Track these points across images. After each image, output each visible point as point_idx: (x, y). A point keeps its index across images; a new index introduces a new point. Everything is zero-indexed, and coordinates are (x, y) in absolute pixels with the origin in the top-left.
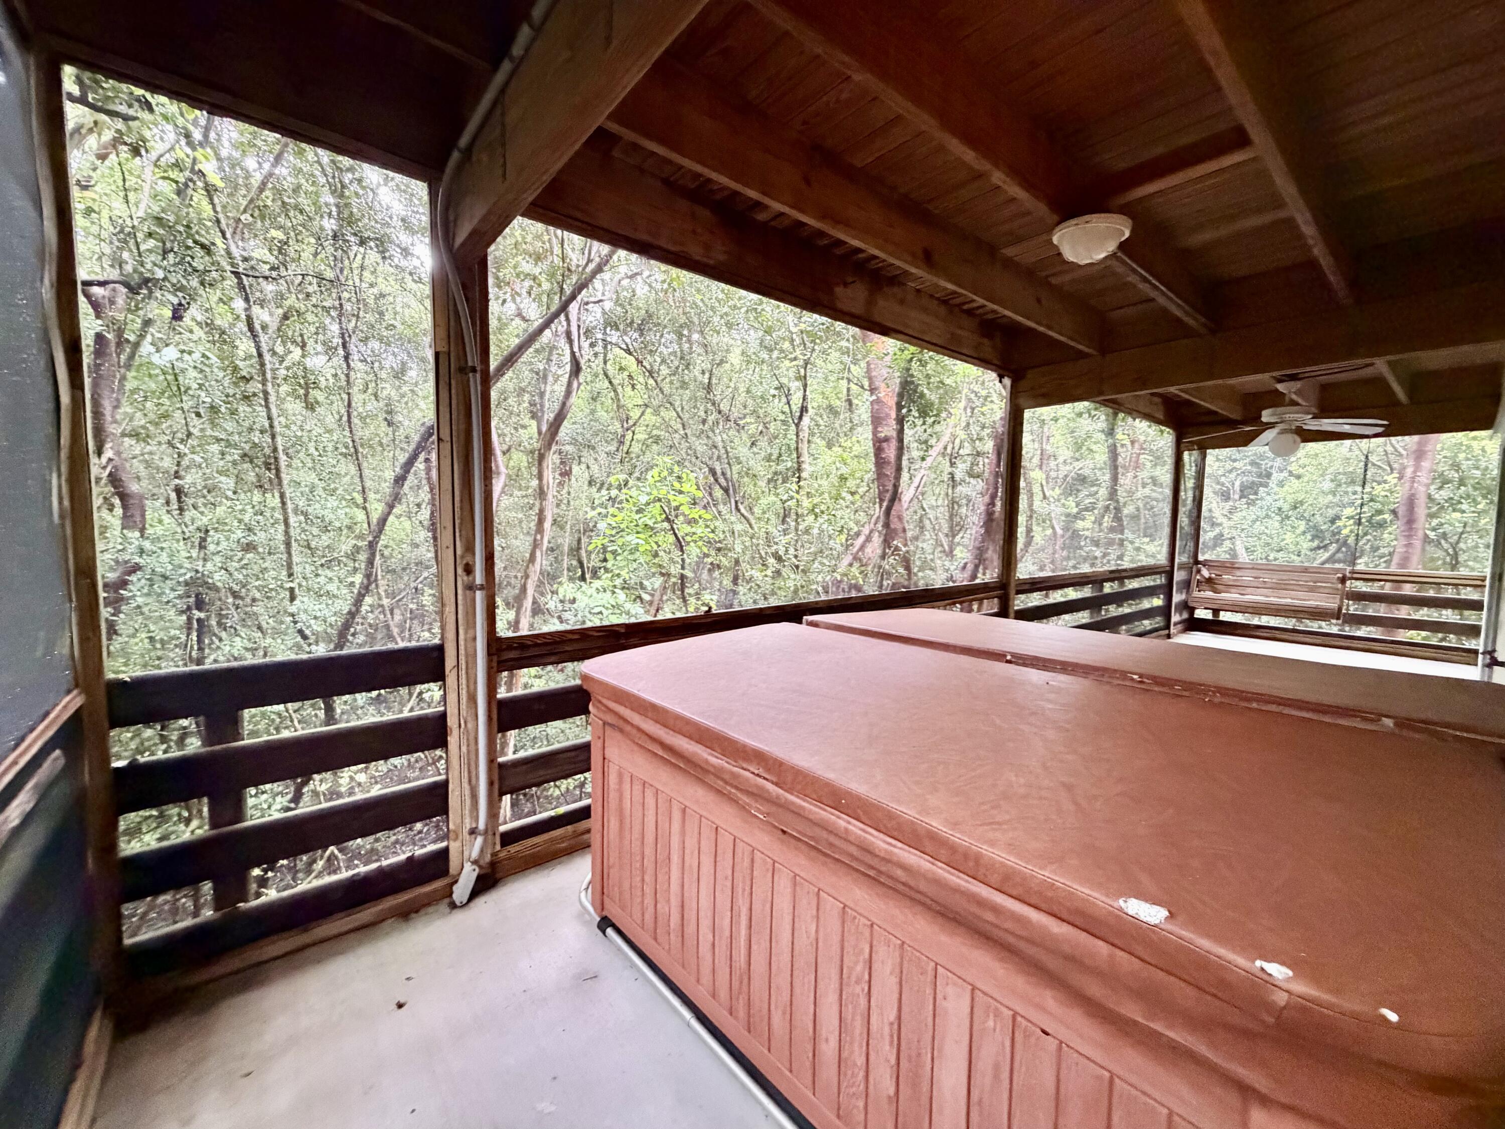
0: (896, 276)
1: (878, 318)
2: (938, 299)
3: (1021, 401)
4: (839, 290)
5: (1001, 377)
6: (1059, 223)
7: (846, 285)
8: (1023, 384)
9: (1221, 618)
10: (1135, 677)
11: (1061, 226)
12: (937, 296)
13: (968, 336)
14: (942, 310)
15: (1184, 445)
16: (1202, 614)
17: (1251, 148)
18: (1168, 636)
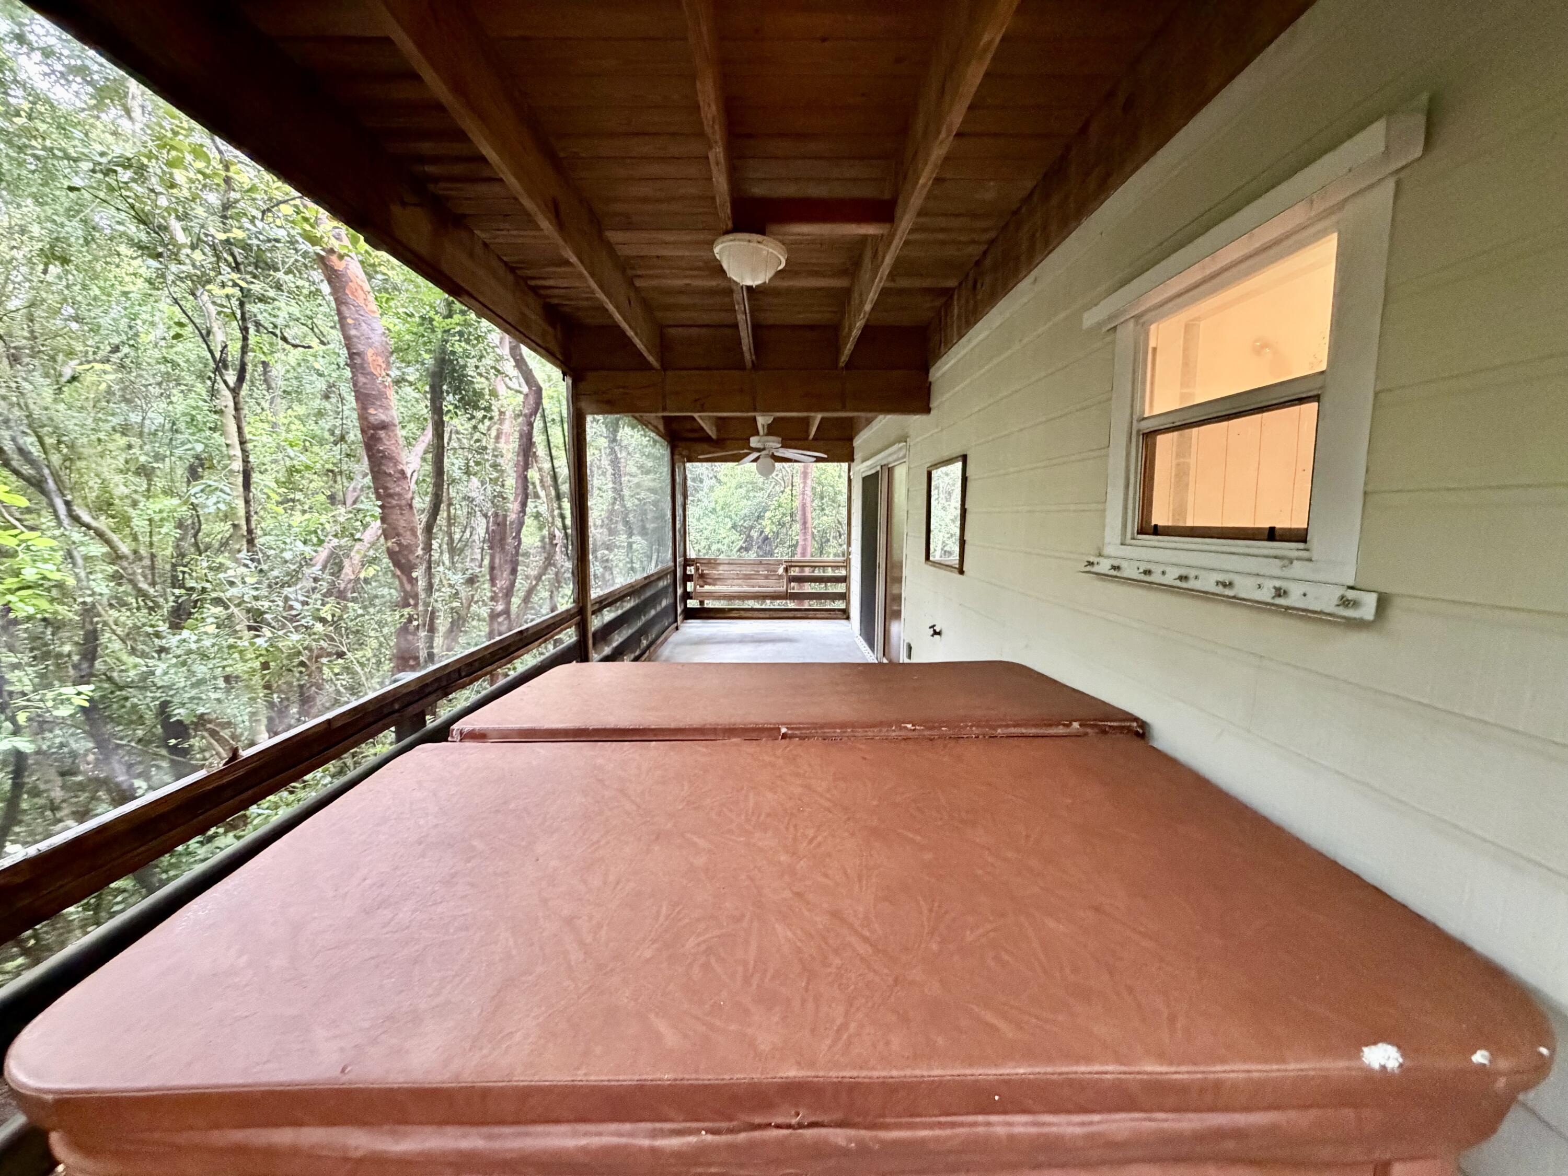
0: (464, 216)
1: (445, 268)
2: (506, 263)
3: (583, 405)
4: (396, 209)
5: (564, 374)
6: (727, 232)
7: (404, 204)
8: (582, 386)
9: (706, 606)
10: (909, 726)
11: (731, 237)
12: (505, 259)
13: (535, 317)
14: (510, 278)
15: (676, 457)
16: (692, 604)
17: (888, 226)
18: (677, 628)
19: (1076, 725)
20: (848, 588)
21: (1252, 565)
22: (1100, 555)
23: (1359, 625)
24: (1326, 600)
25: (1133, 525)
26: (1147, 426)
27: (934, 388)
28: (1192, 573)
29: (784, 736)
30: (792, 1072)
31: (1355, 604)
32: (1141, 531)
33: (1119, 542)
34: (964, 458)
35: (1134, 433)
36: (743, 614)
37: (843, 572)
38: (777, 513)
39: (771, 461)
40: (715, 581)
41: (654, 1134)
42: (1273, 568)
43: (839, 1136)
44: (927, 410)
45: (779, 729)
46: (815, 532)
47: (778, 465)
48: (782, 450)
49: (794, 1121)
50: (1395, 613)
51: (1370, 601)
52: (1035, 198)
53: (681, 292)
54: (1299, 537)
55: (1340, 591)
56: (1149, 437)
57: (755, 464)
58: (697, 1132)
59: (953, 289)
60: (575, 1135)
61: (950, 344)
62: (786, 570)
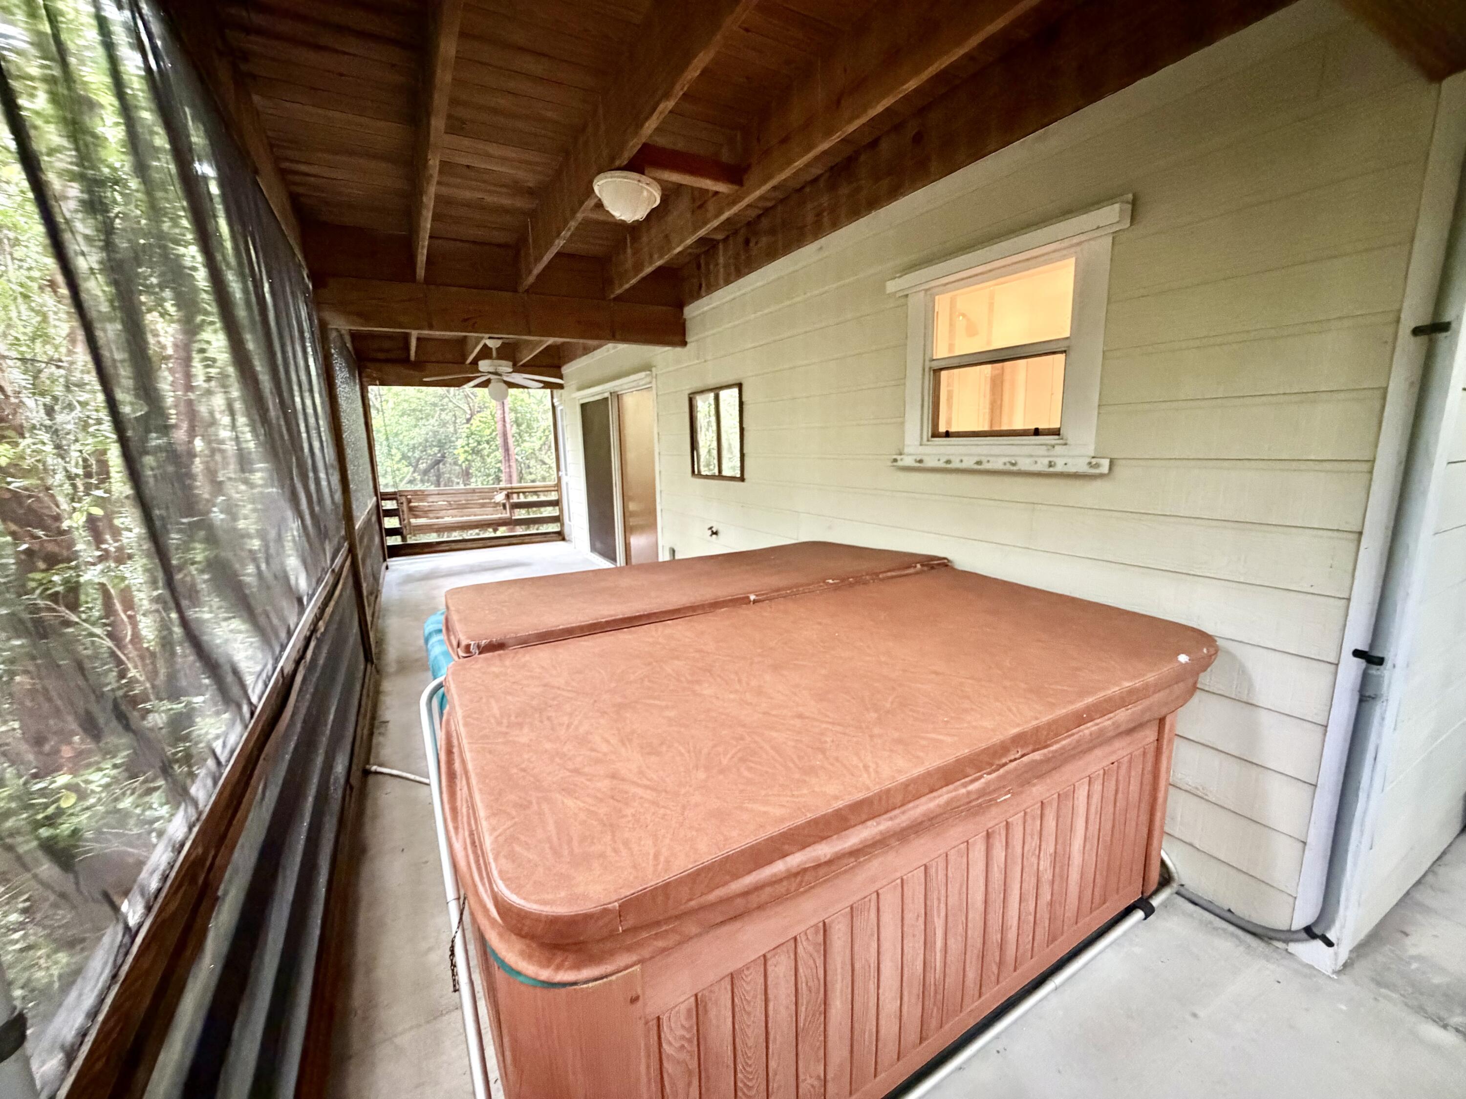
2: (268, 139)
9: (409, 541)
13: (289, 208)
14: (272, 157)
15: (364, 380)
16: (393, 541)
17: (736, 187)
18: (387, 568)
19: (919, 566)
20: (561, 510)
21: (1026, 450)
22: (901, 454)
23: (1101, 476)
24: (1081, 466)
25: (927, 430)
26: (936, 365)
27: (688, 325)
28: (984, 459)
29: (755, 602)
30: (1015, 731)
31: (1097, 466)
32: (934, 436)
33: (918, 443)
34: (740, 386)
35: (927, 370)
36: (454, 546)
37: (553, 496)
38: (471, 441)
39: (504, 386)
40: (426, 513)
41: (965, 785)
42: (1042, 451)
43: (1037, 756)
44: (684, 343)
45: (748, 598)
46: (519, 458)
47: (512, 391)
48: (515, 375)
49: (1017, 756)
50: (1117, 469)
51: (1106, 463)
52: (822, 183)
53: (468, 204)
54: (1056, 432)
55: (1088, 460)
56: (937, 371)
57: (486, 390)
58: (981, 777)
59: (718, 242)
60: (931, 800)
61: (712, 288)
62: (508, 496)
